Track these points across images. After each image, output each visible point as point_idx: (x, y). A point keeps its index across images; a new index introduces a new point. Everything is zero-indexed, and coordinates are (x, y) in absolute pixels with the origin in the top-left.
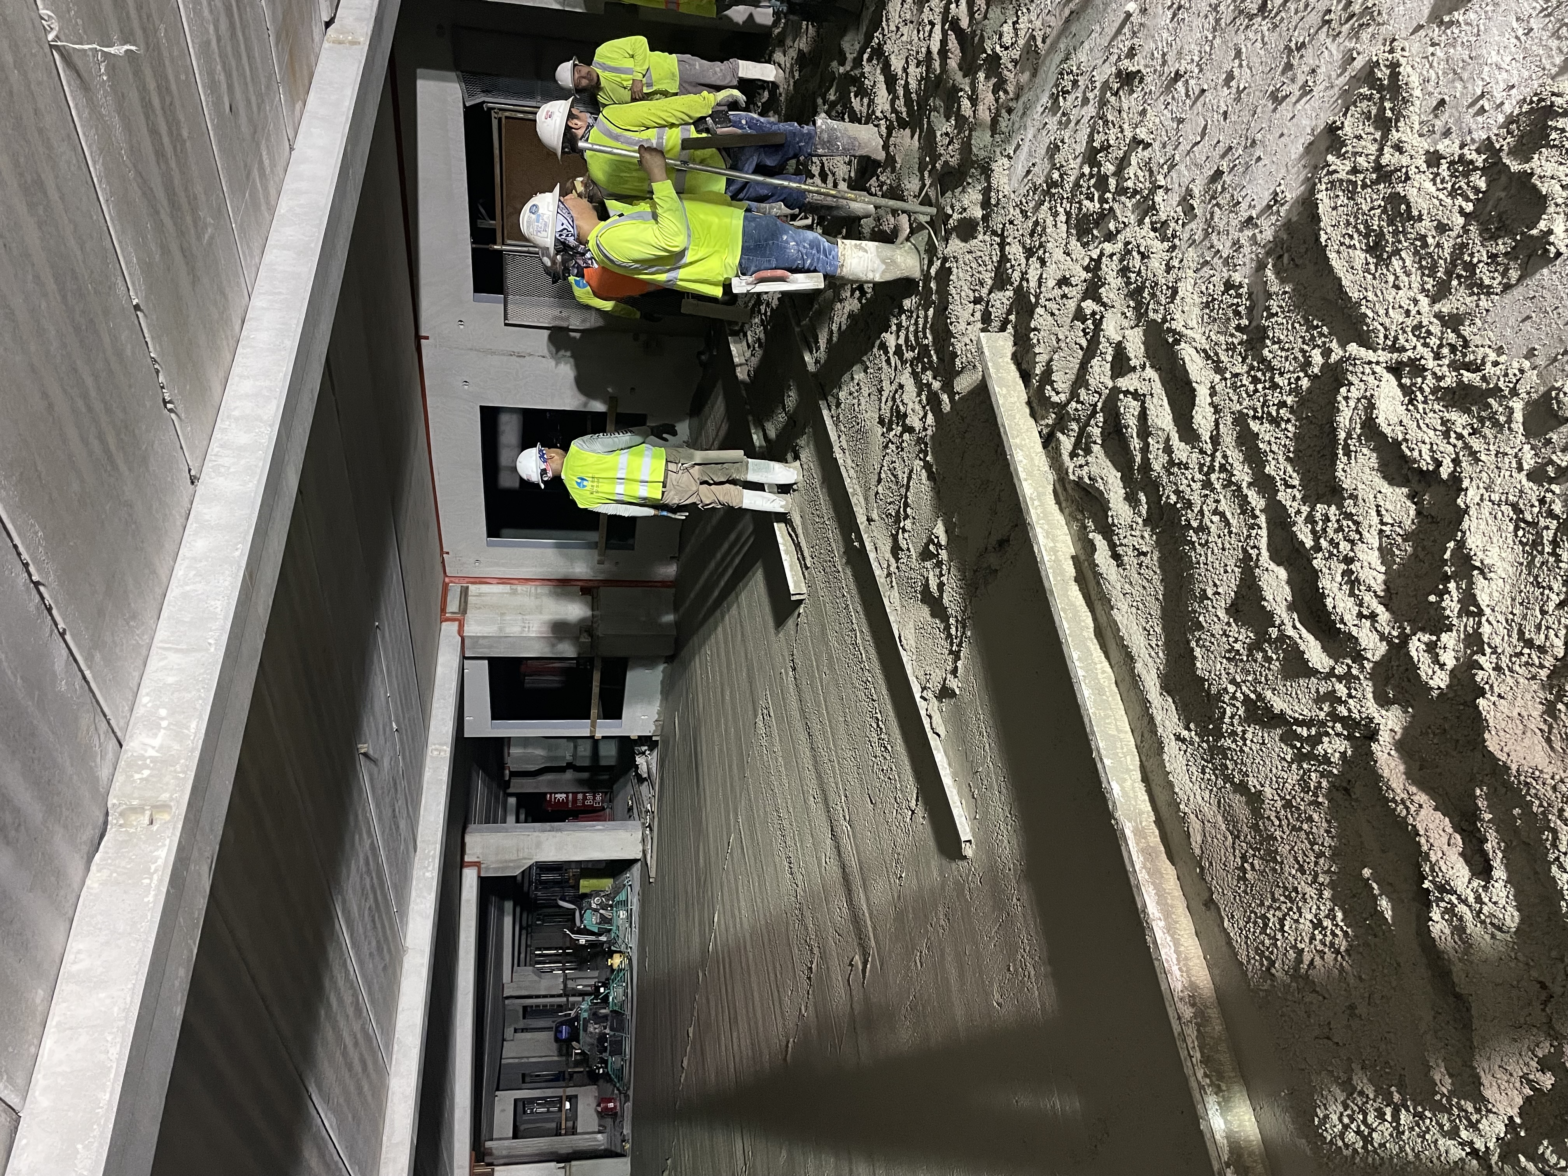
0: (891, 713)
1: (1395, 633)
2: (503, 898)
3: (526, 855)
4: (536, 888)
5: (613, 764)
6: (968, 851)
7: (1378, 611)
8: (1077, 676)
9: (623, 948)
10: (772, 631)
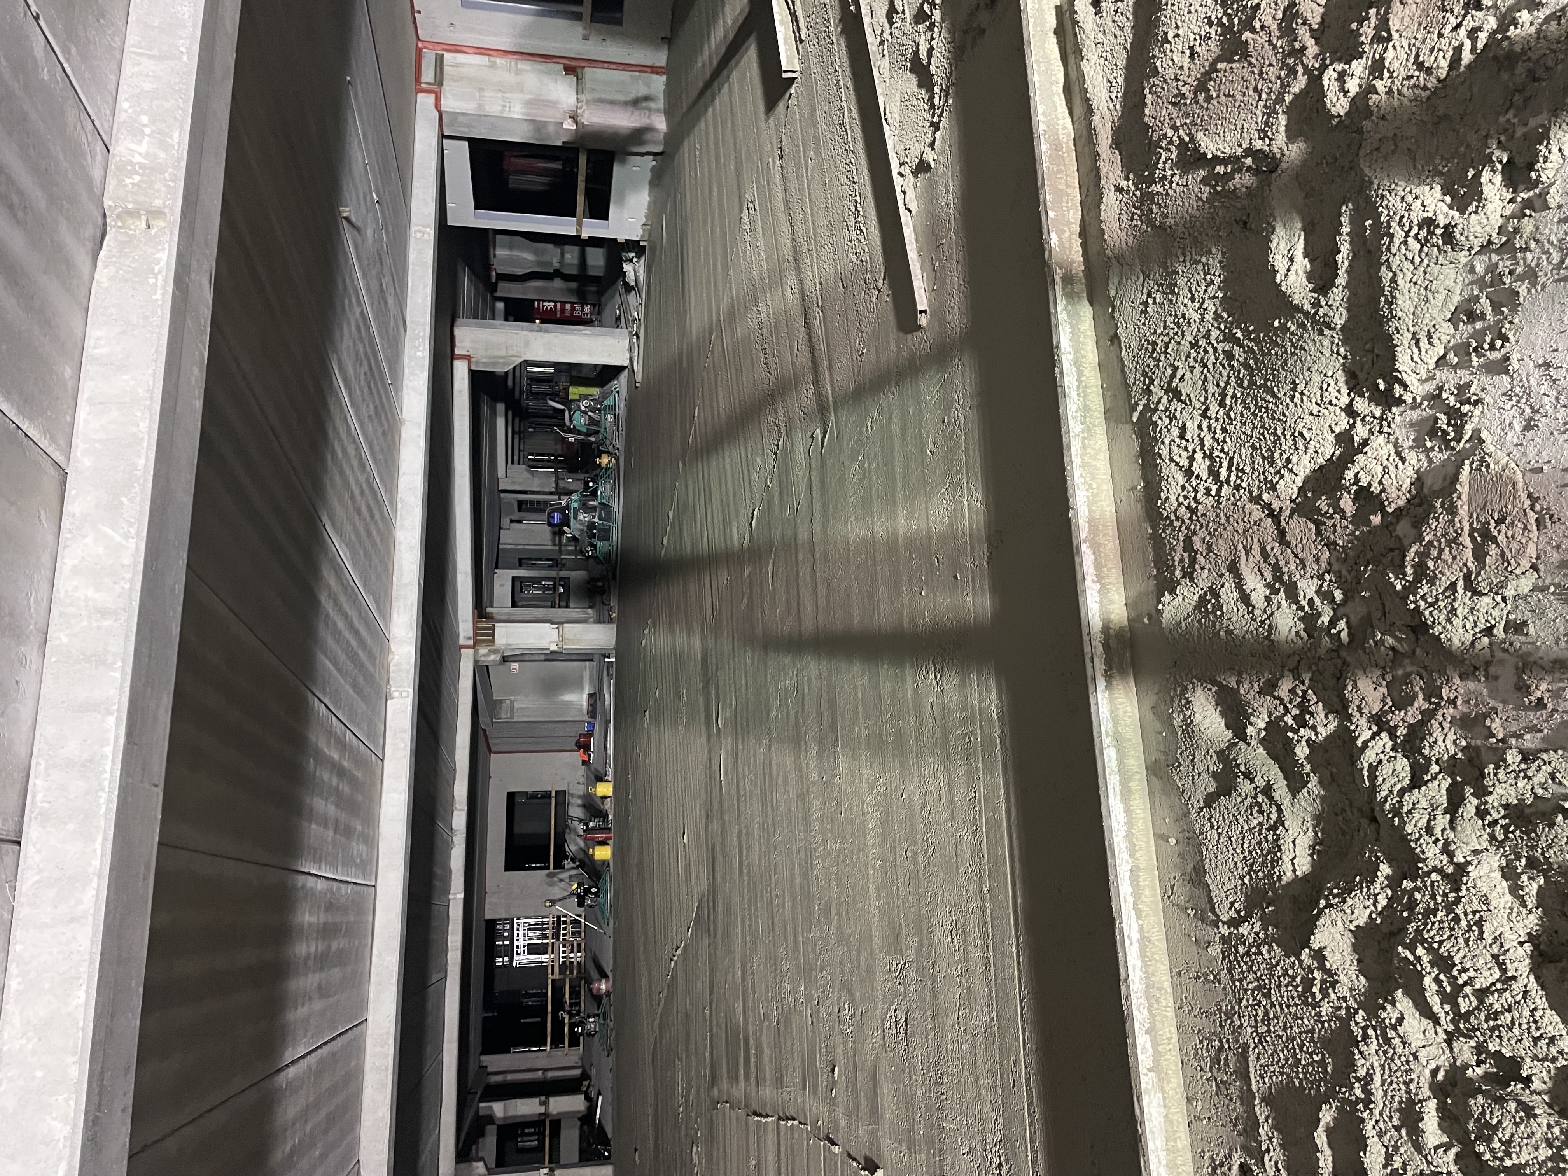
0: (870, 195)
1: (1317, 65)
2: (495, 399)
3: (515, 353)
4: (527, 398)
5: (601, 274)
6: (923, 320)
7: (1308, 44)
8: (1038, 130)
9: (611, 448)
10: (762, 116)
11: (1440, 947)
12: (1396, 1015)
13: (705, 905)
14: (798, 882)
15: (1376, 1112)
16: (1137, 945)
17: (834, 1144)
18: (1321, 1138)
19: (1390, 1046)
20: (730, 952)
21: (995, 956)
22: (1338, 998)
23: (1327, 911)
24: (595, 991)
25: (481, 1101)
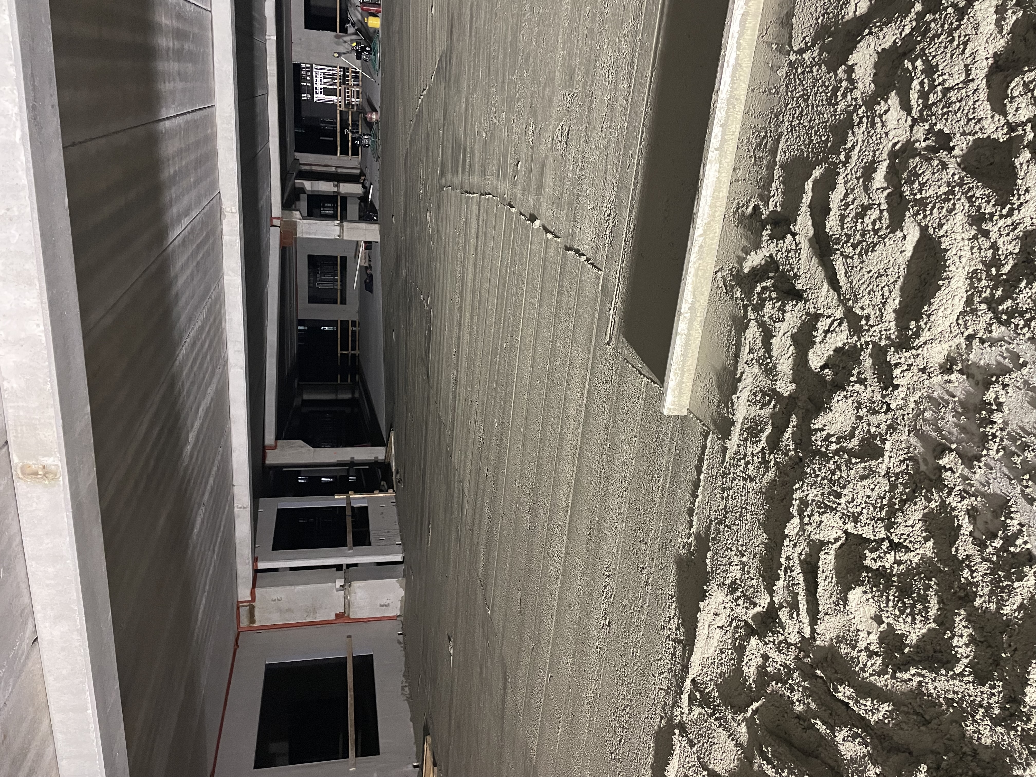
11: (933, 59)
12: (886, 108)
13: (444, 59)
14: (509, 40)
15: (849, 169)
16: (731, 68)
17: (512, 207)
18: (809, 186)
19: (873, 129)
20: (459, 91)
21: (635, 85)
22: (852, 99)
23: (867, 37)
24: (368, 120)
25: (296, 178)
